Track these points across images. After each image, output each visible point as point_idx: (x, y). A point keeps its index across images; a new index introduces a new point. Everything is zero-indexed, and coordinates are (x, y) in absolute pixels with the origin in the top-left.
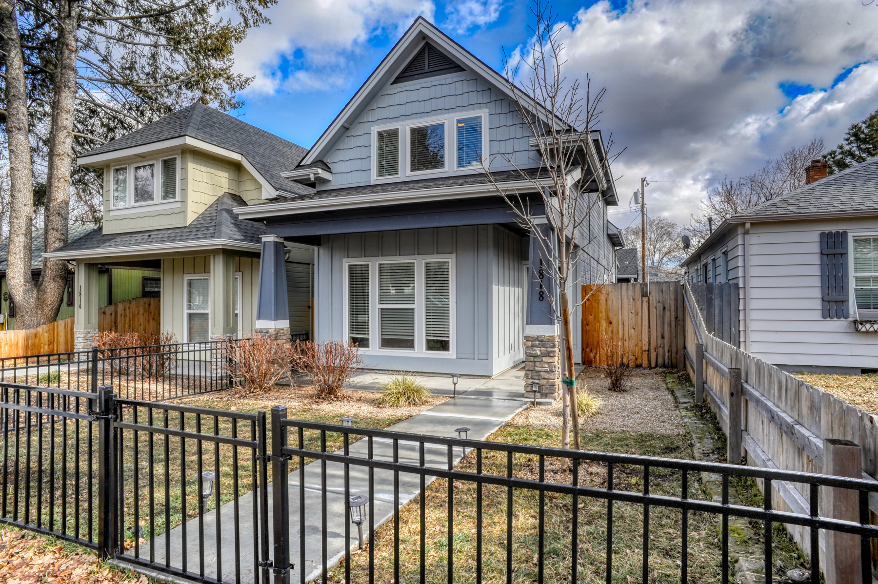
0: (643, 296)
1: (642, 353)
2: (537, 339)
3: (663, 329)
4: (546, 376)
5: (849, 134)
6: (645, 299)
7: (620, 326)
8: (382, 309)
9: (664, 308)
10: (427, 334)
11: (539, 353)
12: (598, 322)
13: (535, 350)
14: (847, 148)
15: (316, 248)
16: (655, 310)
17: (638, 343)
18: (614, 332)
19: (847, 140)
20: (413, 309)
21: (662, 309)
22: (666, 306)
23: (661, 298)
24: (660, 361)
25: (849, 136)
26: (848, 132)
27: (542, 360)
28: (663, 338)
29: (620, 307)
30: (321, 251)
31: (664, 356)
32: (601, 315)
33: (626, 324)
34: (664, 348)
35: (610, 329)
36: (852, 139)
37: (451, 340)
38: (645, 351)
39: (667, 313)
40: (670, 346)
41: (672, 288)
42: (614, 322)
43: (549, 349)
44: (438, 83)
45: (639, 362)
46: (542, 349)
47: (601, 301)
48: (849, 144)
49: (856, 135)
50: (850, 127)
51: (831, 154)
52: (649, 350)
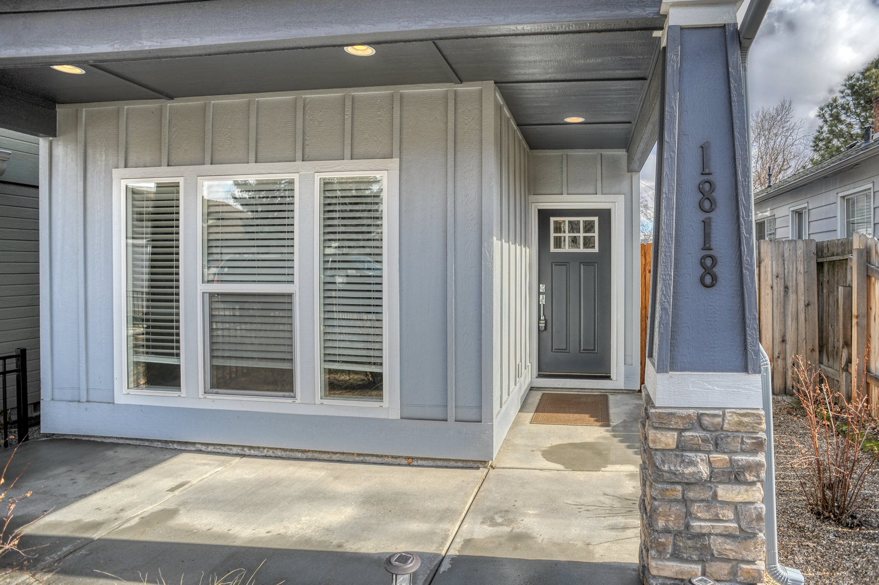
2: (698, 422)
4: (729, 548)
5: (845, 85)
8: (212, 295)
9: (786, 288)
10: (327, 357)
11: (704, 470)
13: (692, 463)
14: (841, 101)
15: (43, 143)
16: (769, 291)
19: (842, 92)
20: (290, 295)
21: (782, 288)
22: (790, 284)
23: (781, 272)
25: (844, 88)
26: (844, 83)
27: (715, 495)
28: (784, 341)
30: (60, 150)
31: (785, 374)
34: (785, 359)
36: (849, 91)
37: (386, 371)
39: (792, 297)
40: (796, 356)
41: (799, 252)
43: (743, 459)
46: (715, 456)
48: (844, 97)
49: (852, 87)
50: (846, 77)
51: (828, 106)
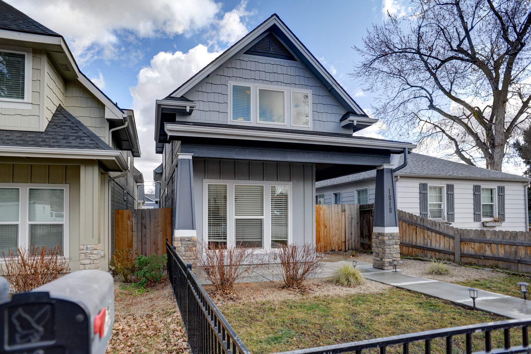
0: (342, 212)
1: (342, 243)
3: (352, 229)
6: (343, 213)
7: (331, 229)
8: (237, 219)
9: (352, 218)
12: (320, 226)
16: (348, 219)
17: (340, 238)
18: (328, 233)
23: (351, 213)
24: (350, 247)
28: (352, 234)
29: (331, 218)
31: (352, 244)
32: (321, 223)
33: (334, 227)
34: (352, 240)
35: (326, 230)
38: (343, 242)
39: (353, 221)
40: (355, 238)
42: (328, 226)
44: (278, 63)
45: (340, 248)
47: (321, 215)
52: (345, 242)
